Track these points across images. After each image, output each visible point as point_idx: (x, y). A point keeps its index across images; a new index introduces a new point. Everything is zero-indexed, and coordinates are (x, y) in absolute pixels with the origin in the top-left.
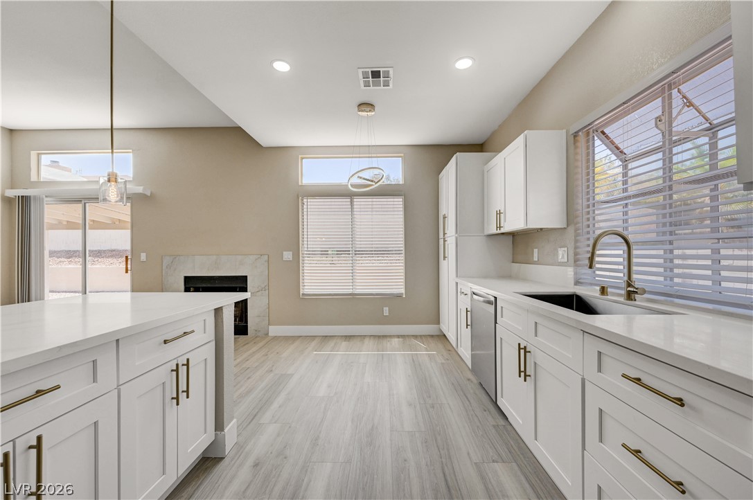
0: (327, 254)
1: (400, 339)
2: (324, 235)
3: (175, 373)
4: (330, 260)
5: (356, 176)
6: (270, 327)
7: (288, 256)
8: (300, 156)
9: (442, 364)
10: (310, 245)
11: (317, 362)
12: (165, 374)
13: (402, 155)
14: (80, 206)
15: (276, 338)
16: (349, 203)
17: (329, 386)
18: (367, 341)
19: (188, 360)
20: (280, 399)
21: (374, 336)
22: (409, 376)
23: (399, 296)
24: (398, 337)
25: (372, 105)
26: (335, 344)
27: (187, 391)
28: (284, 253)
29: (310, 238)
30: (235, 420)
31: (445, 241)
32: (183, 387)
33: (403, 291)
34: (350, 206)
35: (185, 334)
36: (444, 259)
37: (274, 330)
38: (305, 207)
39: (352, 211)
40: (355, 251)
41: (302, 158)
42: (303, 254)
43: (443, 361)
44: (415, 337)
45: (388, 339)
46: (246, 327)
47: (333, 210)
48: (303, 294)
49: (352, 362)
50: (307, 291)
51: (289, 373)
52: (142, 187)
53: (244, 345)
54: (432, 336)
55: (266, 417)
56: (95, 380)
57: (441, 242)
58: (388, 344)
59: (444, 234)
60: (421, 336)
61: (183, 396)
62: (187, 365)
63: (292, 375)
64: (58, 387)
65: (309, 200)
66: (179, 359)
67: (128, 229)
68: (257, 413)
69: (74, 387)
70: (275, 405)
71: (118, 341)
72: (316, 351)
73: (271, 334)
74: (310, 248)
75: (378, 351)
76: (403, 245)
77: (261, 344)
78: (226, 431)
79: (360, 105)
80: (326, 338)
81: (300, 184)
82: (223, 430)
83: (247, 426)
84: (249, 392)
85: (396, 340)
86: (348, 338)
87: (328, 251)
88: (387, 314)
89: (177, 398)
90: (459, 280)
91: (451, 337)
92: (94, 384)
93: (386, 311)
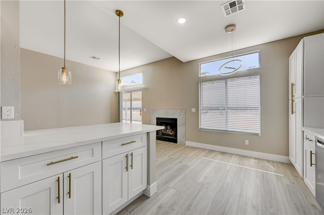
0: (219, 110)
1: (256, 160)
2: (212, 100)
3: (126, 157)
4: (220, 113)
5: (224, 66)
6: (186, 141)
7: (194, 110)
8: (199, 63)
9: (288, 185)
10: (204, 105)
11: (203, 163)
12: (122, 157)
13: (259, 50)
14: (130, 94)
15: (188, 147)
16: (225, 83)
17: (205, 178)
18: (233, 157)
19: (132, 153)
20: (180, 178)
21: (239, 155)
22: (258, 186)
23: (257, 135)
24: (255, 158)
25: (234, 25)
26: (215, 155)
27: (132, 166)
28: (192, 109)
29: (204, 102)
30: (156, 182)
31: (293, 101)
32: (130, 164)
33: (259, 132)
34: (225, 85)
35: (132, 142)
36: (292, 113)
37: (188, 143)
38: (202, 87)
39: (226, 87)
40: (228, 108)
41: (200, 64)
42: (201, 109)
43: (289, 184)
44: (268, 161)
45: (248, 159)
46: (177, 140)
47: (216, 87)
48: (201, 128)
49: (221, 168)
50: (202, 127)
51: (188, 165)
52: (144, 85)
53: (175, 148)
54: (282, 163)
55: (171, 185)
56: (93, 156)
57: (290, 102)
58: (247, 161)
59: (292, 96)
60: (273, 161)
61: (130, 168)
62: (132, 155)
63: (189, 167)
64: (77, 157)
65: (203, 84)
66: (129, 152)
67: (141, 101)
68: (169, 181)
69: (84, 158)
70: (177, 180)
71: (102, 142)
72: (204, 157)
73: (186, 145)
74: (204, 106)
75: (239, 165)
76: (259, 105)
77: (181, 149)
78: (151, 186)
79: (226, 28)
80: (211, 151)
81: (199, 76)
82: (149, 185)
83: (163, 186)
84: (169, 170)
85: (253, 160)
86: (223, 153)
87: (219, 108)
88: (248, 144)
89: (127, 168)
90: (304, 129)
91: (298, 167)
92: (93, 157)
93: (247, 142)
